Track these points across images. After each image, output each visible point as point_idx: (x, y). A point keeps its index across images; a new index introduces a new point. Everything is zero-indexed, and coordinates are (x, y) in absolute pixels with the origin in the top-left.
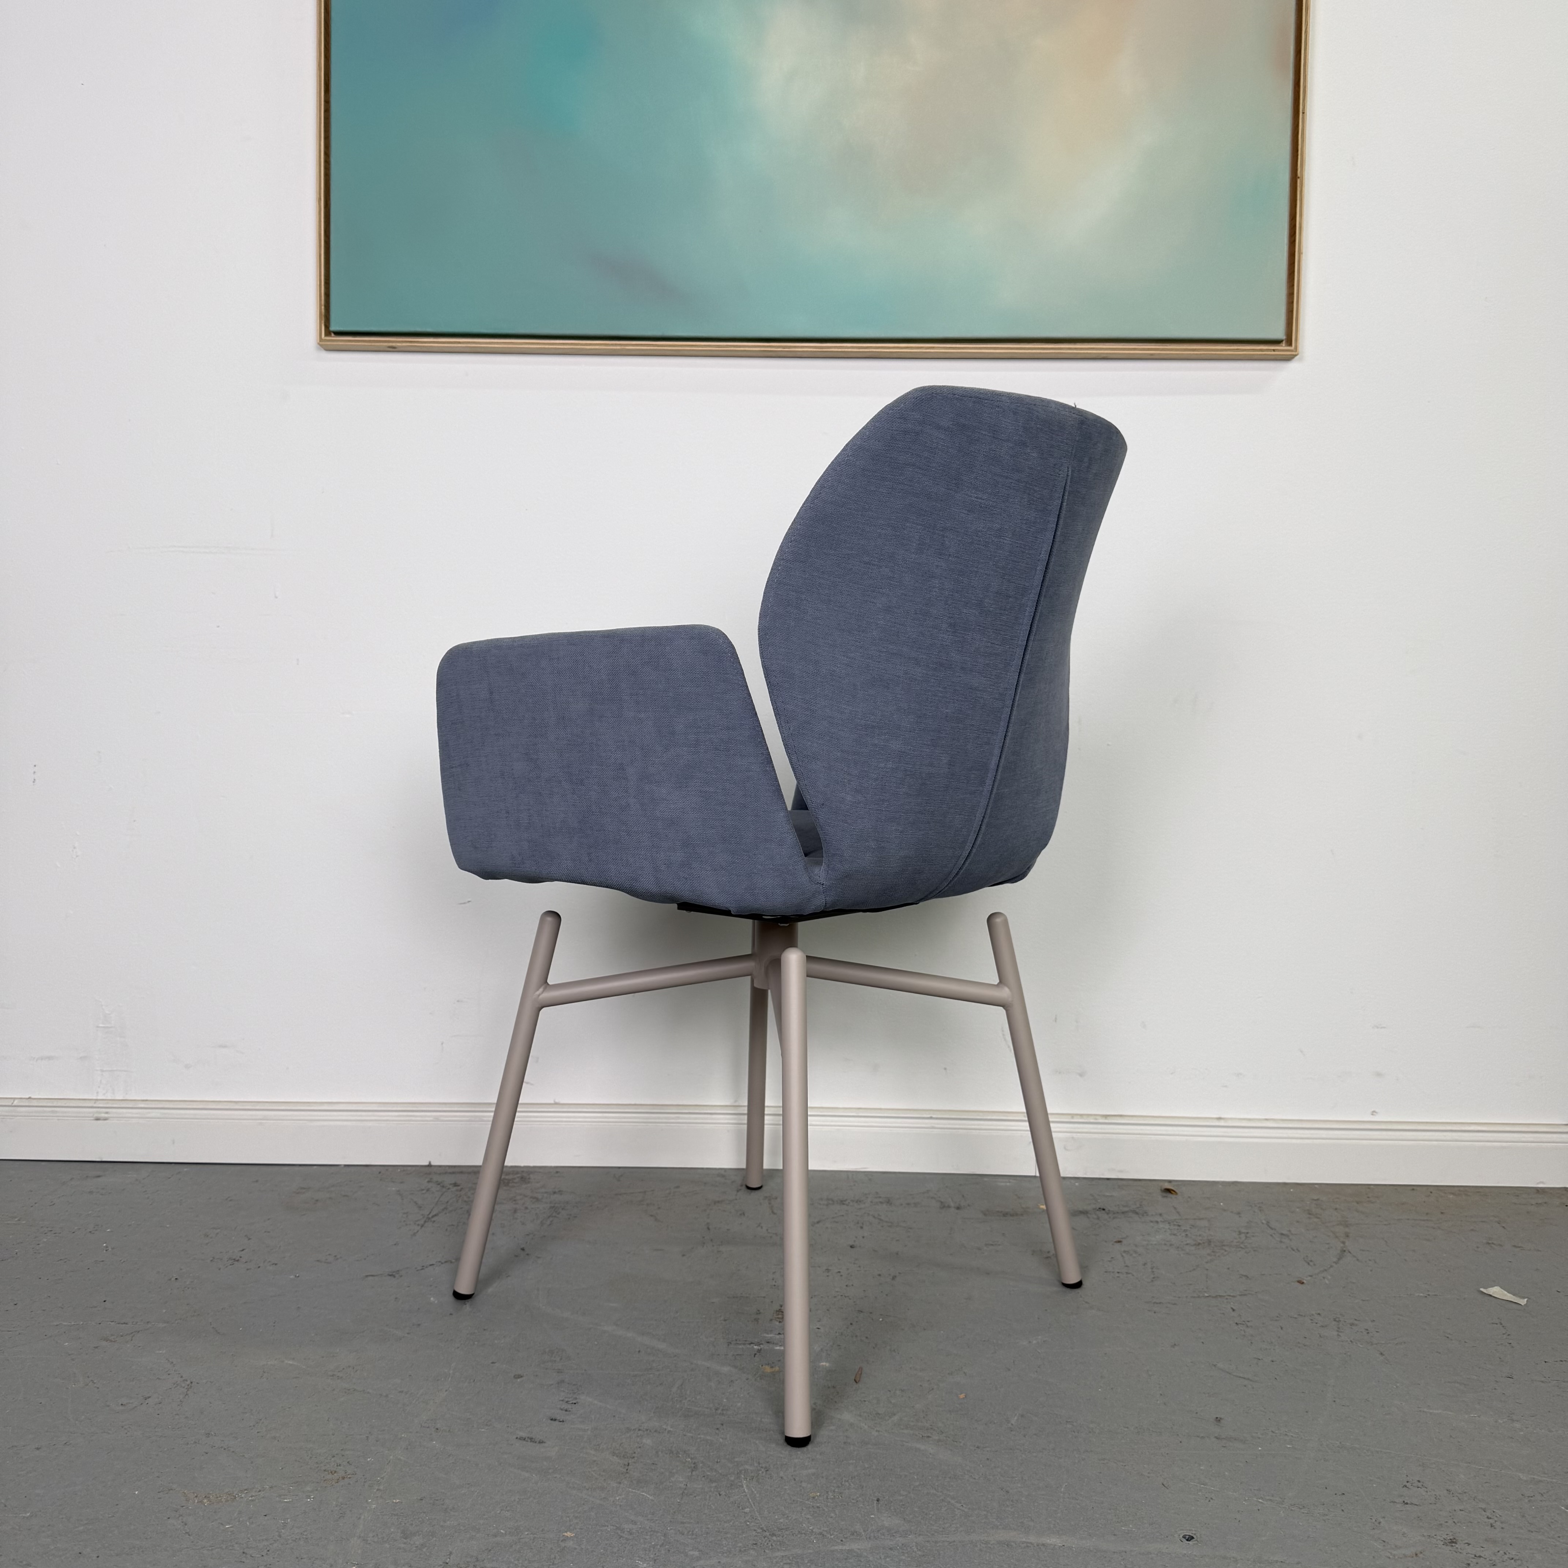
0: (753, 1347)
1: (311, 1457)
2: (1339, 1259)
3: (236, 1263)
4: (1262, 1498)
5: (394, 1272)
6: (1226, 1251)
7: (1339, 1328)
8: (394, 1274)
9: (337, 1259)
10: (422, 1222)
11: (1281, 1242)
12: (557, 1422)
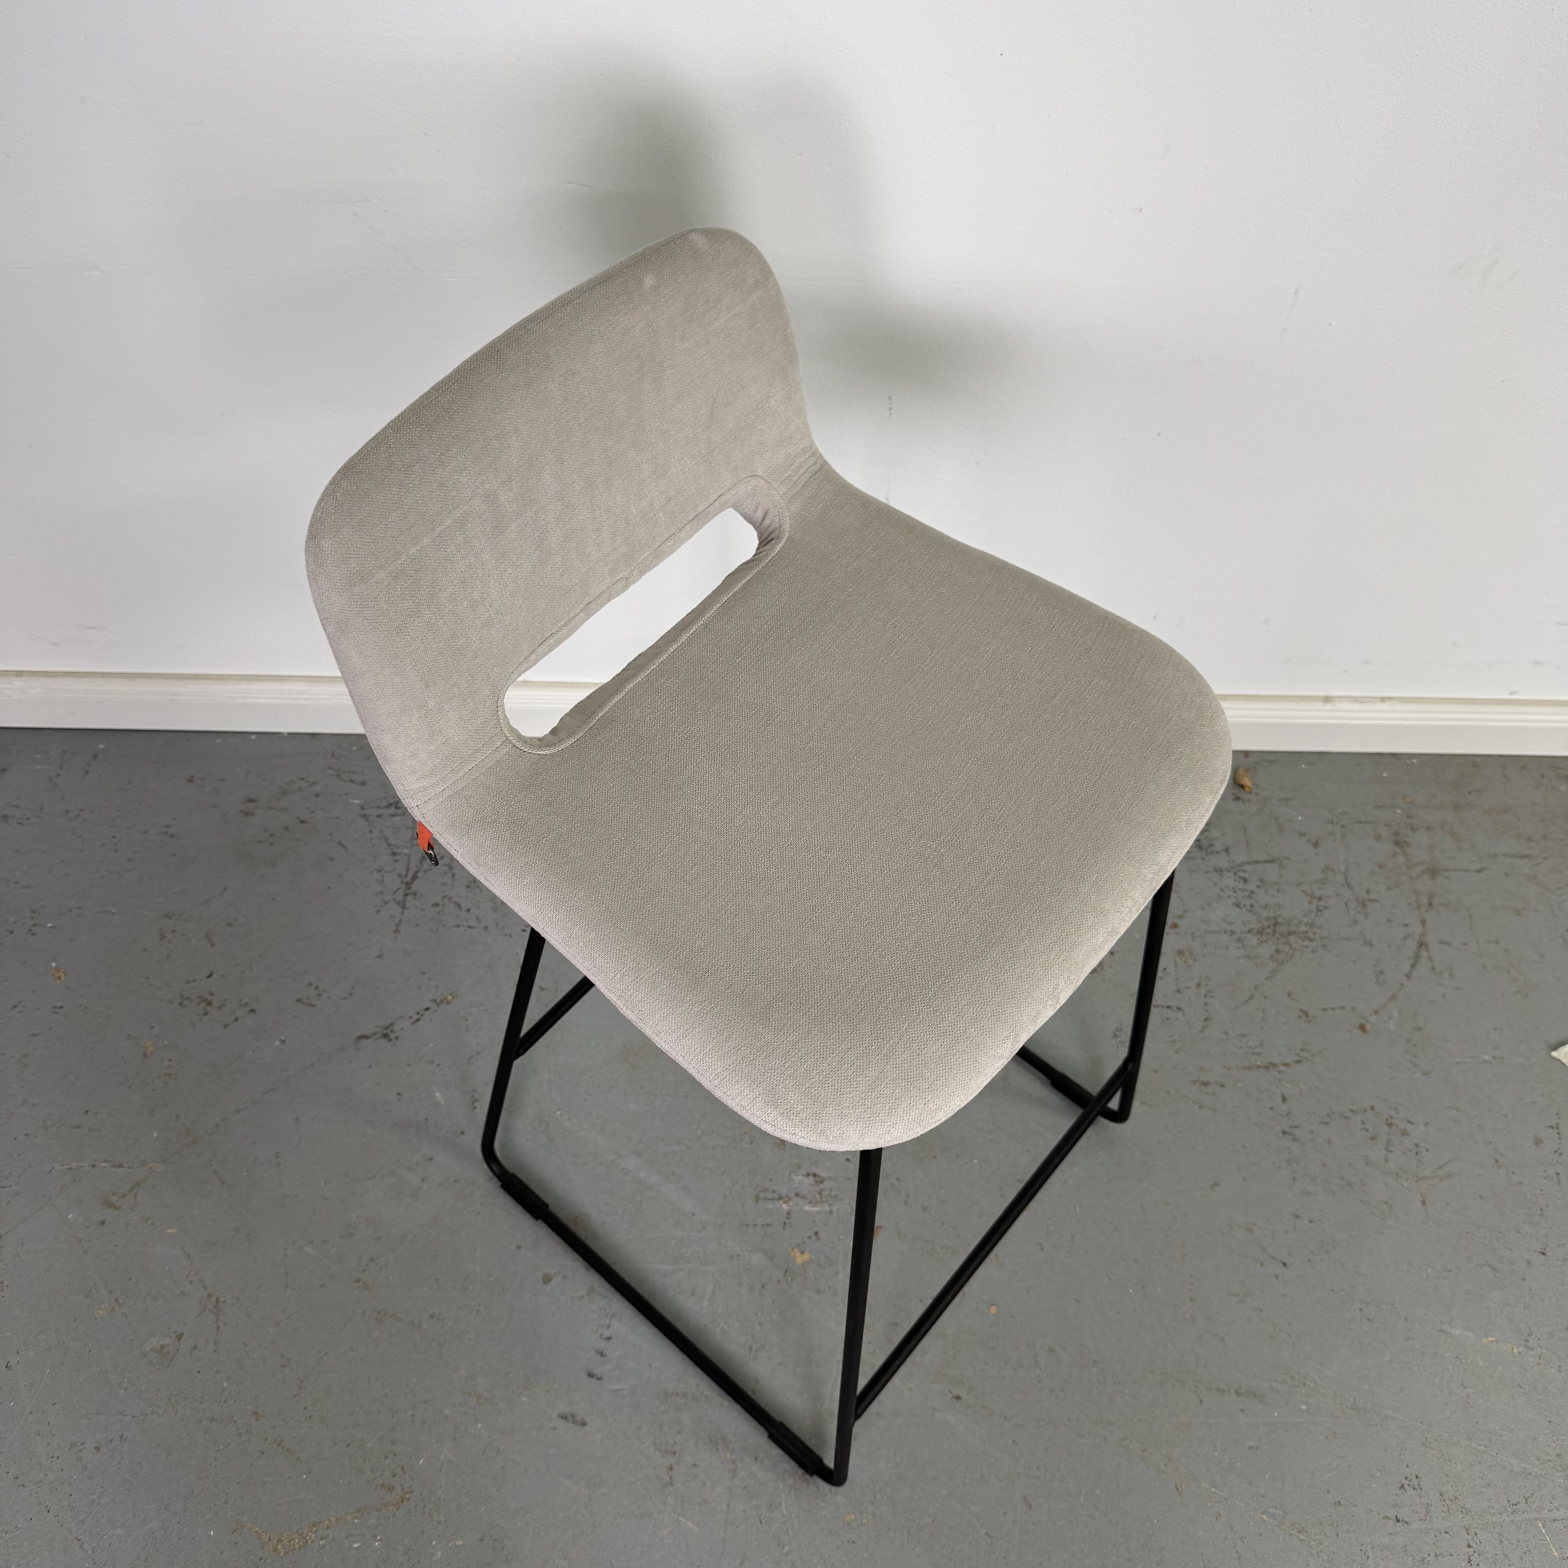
0: (781, 1206)
1: (365, 1460)
2: (1413, 966)
3: (209, 1009)
4: (1265, 1512)
5: (387, 1028)
6: (1291, 948)
7: (1388, 1142)
8: (388, 1031)
9: (321, 995)
10: (399, 897)
11: (1355, 922)
12: (594, 1381)
